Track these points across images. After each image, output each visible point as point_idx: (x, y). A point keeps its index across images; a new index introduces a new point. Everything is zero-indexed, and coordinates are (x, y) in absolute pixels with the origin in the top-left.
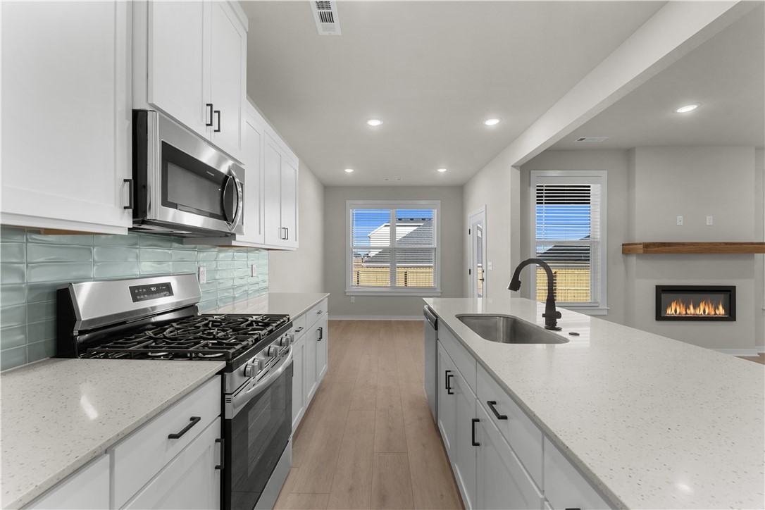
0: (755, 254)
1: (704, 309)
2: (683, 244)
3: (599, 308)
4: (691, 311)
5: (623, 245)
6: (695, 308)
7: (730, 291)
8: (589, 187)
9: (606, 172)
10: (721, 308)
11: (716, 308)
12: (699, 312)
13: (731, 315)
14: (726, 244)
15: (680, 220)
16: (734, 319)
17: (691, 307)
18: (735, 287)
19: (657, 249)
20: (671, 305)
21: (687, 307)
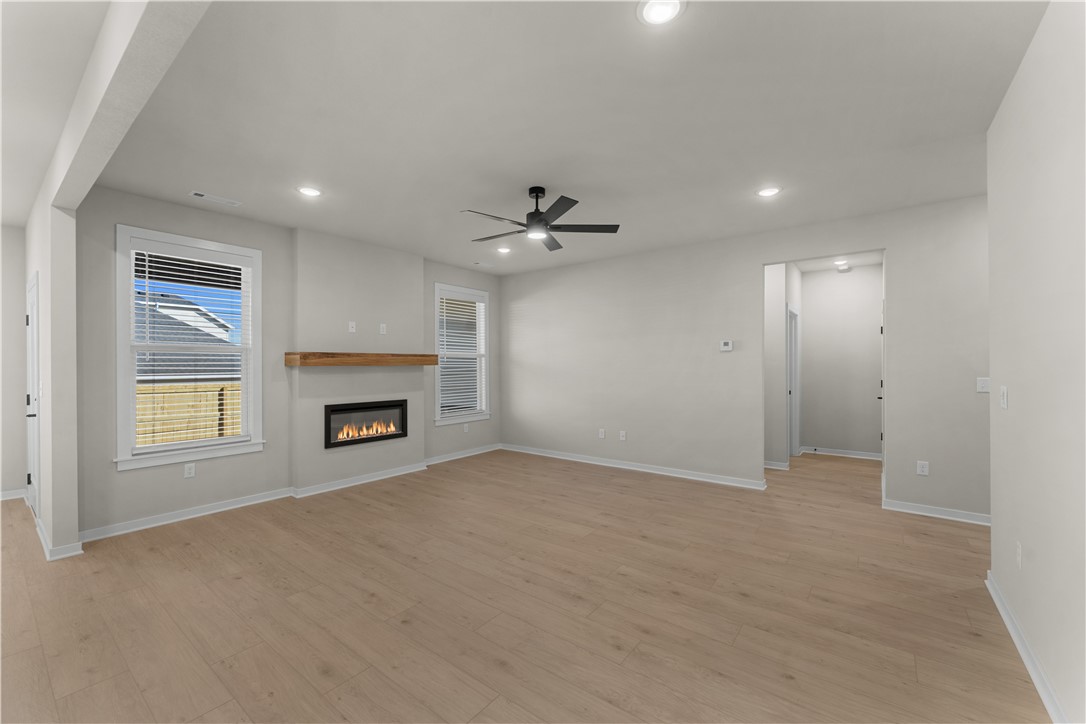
0: (425, 367)
1: (378, 429)
2: (349, 355)
3: (253, 441)
4: (364, 433)
5: (286, 354)
6: (368, 429)
7: (401, 405)
8: (240, 270)
9: (259, 253)
10: (392, 425)
11: (388, 426)
12: (372, 432)
13: (403, 432)
14: (393, 355)
15: (352, 327)
16: (406, 435)
17: (365, 429)
18: (406, 401)
19: (317, 360)
20: (342, 429)
21: (360, 429)
